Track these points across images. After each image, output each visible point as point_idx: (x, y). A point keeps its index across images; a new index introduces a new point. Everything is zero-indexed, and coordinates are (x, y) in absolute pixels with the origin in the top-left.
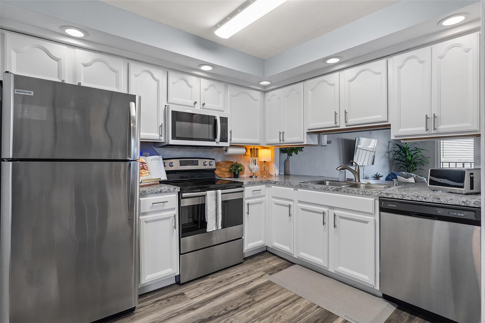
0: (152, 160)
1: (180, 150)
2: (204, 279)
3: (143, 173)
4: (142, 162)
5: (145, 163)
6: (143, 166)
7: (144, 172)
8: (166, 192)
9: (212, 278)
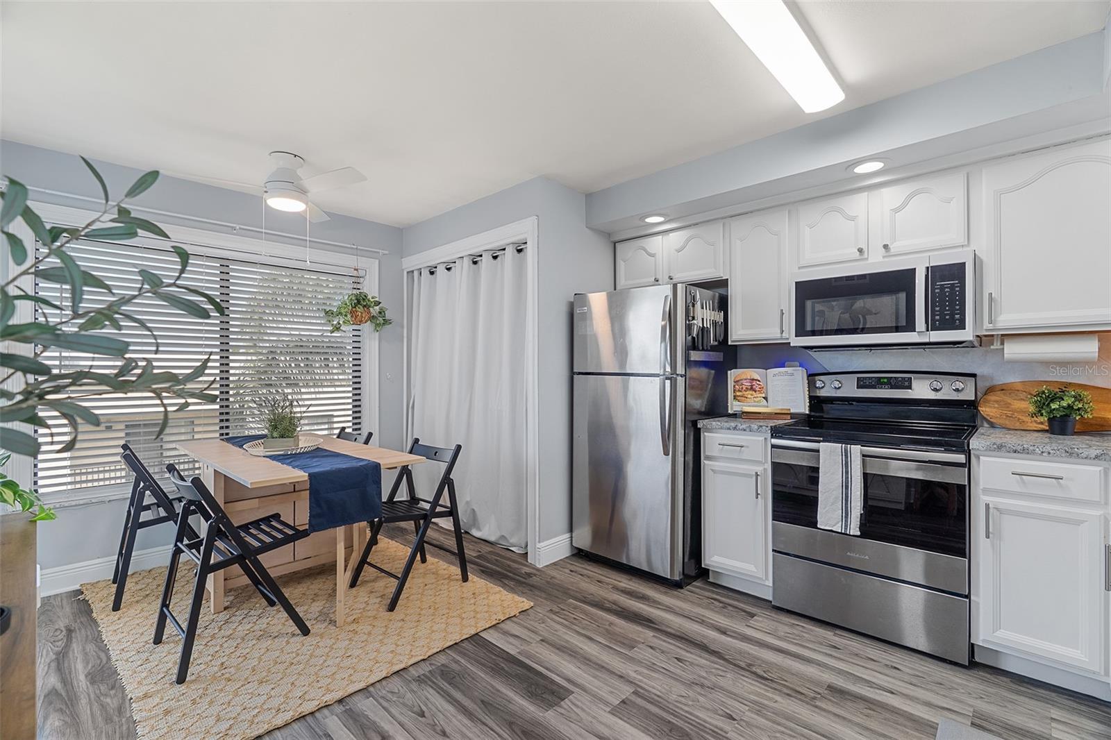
0: (775, 375)
1: (873, 353)
2: (820, 627)
3: (749, 396)
4: (752, 378)
5: (759, 381)
6: (752, 386)
7: (752, 395)
8: (745, 430)
9: (835, 635)
